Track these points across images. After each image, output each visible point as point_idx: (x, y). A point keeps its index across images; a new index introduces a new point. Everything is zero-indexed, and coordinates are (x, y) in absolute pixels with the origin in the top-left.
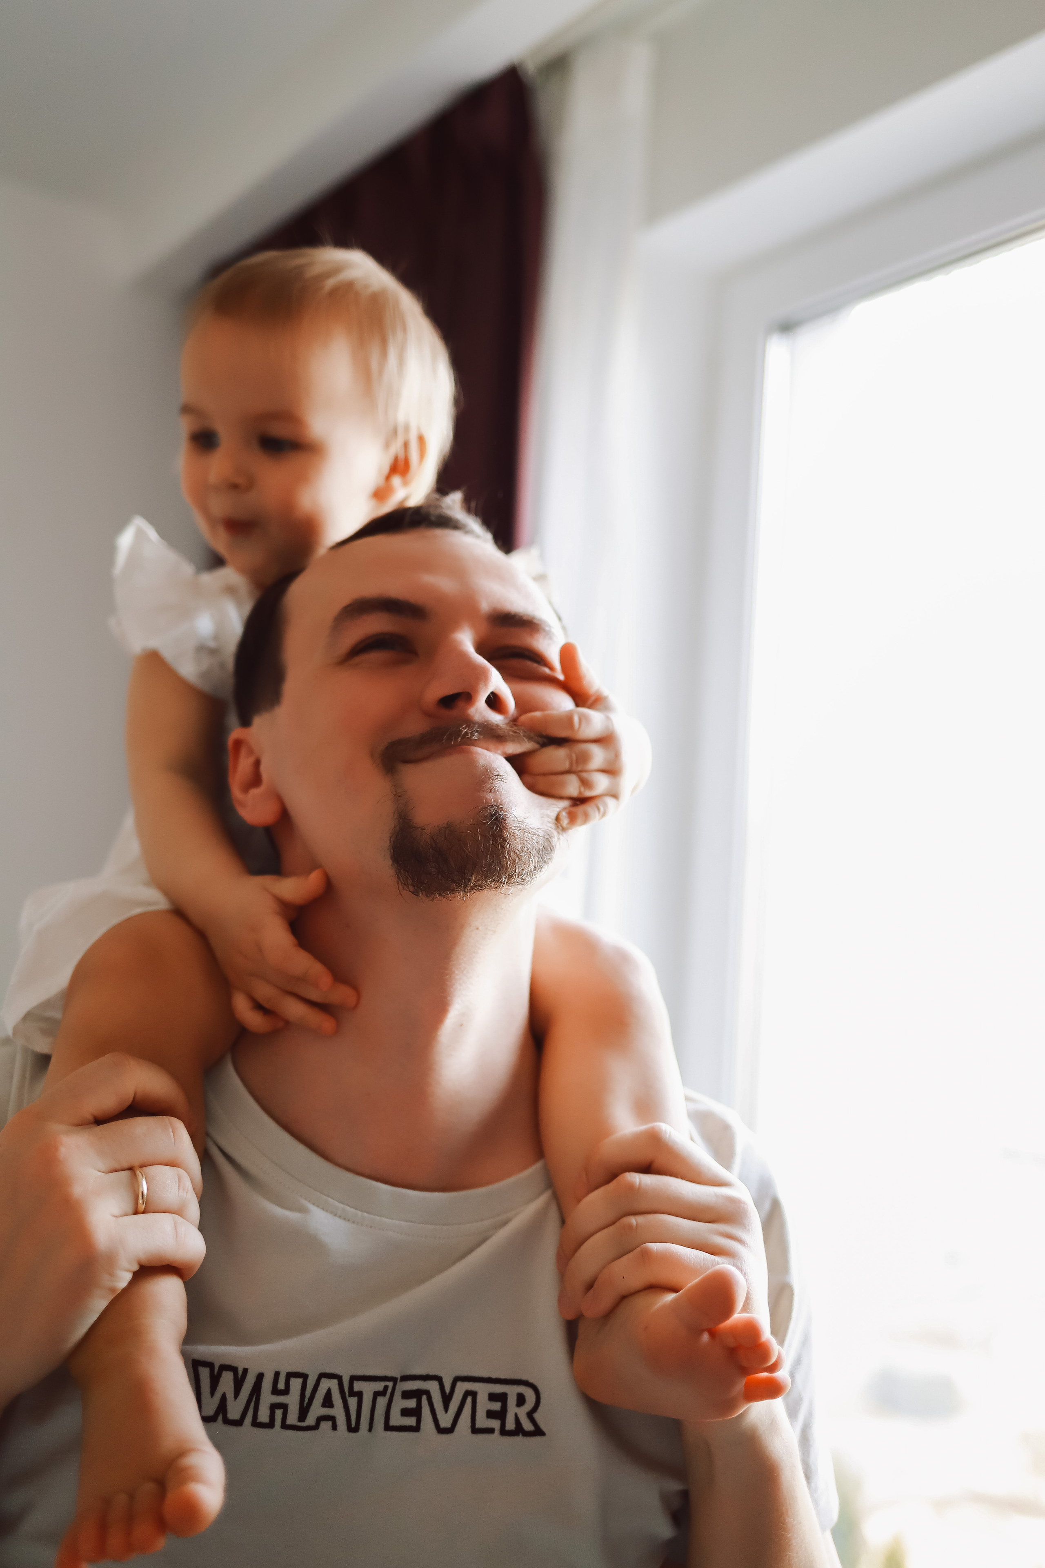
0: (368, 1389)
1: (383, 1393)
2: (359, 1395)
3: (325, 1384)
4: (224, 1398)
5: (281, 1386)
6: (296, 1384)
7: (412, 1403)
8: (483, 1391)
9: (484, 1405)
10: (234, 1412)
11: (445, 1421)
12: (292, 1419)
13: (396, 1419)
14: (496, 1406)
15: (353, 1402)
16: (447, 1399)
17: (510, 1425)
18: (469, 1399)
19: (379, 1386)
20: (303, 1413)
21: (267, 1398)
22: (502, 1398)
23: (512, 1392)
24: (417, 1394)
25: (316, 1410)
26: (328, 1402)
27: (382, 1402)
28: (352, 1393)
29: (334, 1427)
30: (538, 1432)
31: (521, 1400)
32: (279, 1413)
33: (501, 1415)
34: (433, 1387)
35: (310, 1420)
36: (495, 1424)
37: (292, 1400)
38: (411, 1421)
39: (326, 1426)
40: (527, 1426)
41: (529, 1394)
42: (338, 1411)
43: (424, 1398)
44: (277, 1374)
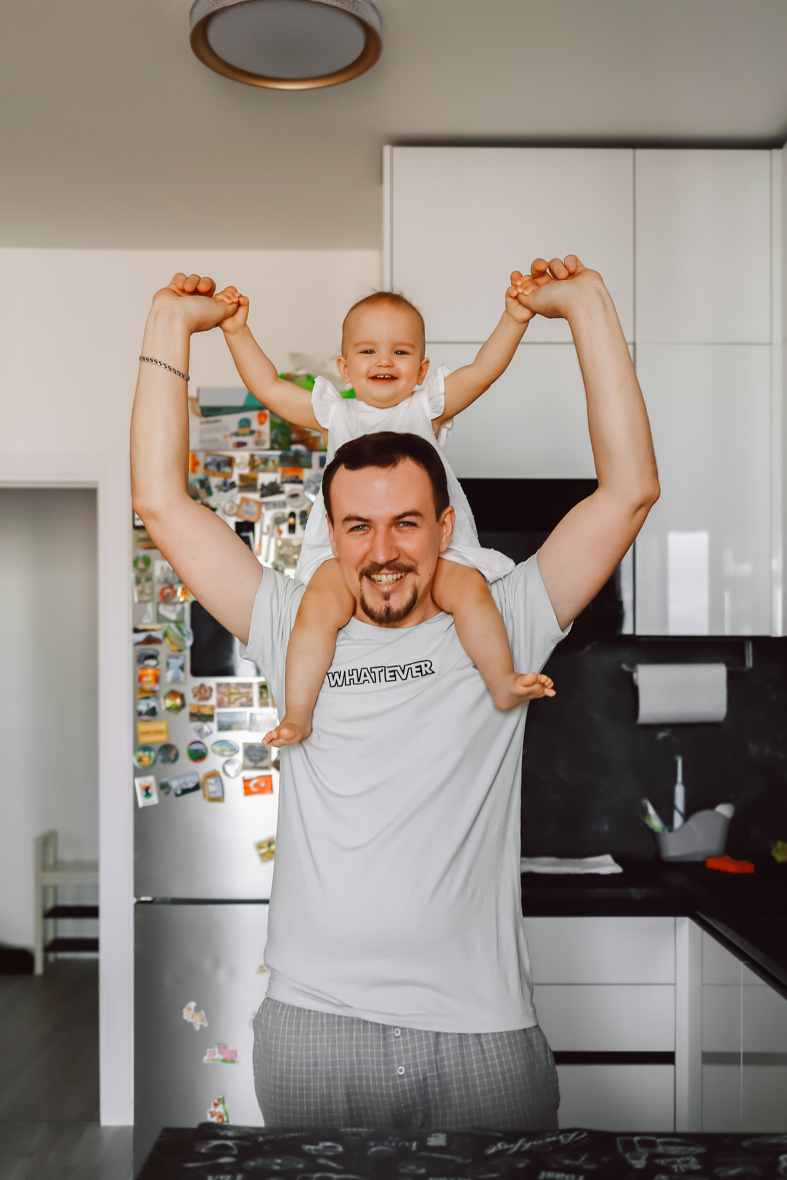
0: (377, 671)
1: (382, 670)
2: (374, 672)
3: (363, 671)
4: (336, 681)
5: (351, 673)
6: (355, 672)
7: (393, 674)
8: (413, 666)
9: (414, 670)
10: (340, 683)
11: (404, 677)
12: (356, 681)
13: (388, 678)
14: (419, 669)
15: (373, 675)
16: (403, 671)
17: (424, 673)
18: (410, 669)
19: (380, 669)
20: (359, 680)
21: (348, 678)
22: (420, 666)
23: (423, 664)
24: (394, 671)
25: (363, 679)
26: (365, 676)
27: (382, 674)
28: (371, 672)
29: (369, 682)
30: (433, 672)
31: (426, 666)
32: (352, 681)
33: (421, 671)
34: (398, 669)
35: (361, 681)
36: (420, 674)
37: (355, 677)
38: (394, 678)
39: (366, 682)
40: (429, 672)
41: (429, 664)
42: (369, 678)
43: (396, 672)
44: (349, 671)
